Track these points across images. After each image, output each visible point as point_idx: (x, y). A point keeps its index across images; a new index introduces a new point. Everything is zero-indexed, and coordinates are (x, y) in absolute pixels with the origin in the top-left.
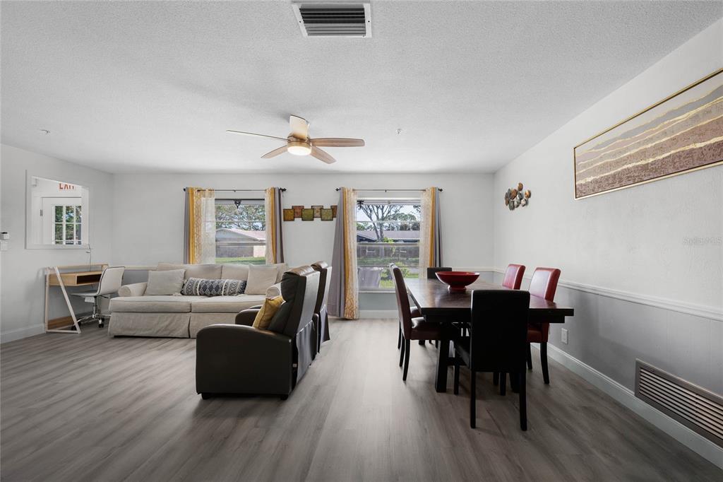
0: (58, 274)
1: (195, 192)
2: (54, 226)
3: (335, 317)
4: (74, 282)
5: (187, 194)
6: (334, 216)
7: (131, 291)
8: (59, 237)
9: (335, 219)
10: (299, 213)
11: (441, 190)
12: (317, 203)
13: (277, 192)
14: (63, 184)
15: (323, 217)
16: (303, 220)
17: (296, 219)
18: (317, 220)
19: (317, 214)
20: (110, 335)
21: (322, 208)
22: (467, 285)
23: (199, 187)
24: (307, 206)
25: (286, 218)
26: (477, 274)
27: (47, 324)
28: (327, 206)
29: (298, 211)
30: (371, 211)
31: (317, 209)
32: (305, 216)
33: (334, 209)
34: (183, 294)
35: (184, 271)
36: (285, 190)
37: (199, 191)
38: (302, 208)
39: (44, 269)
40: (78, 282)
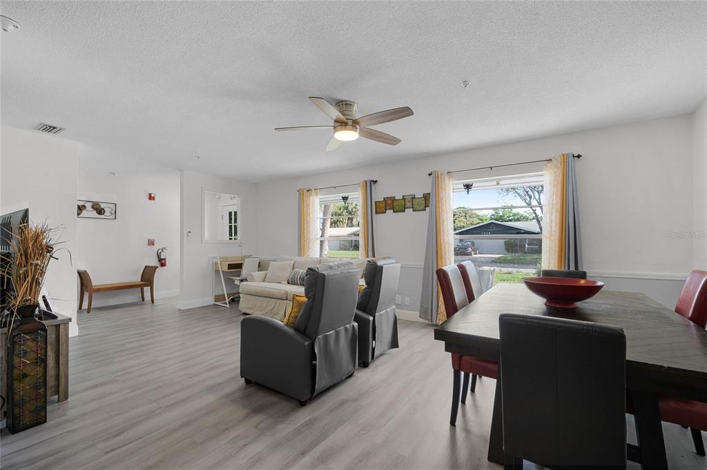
0: (219, 262)
1: (305, 192)
2: (228, 226)
3: (427, 322)
4: (226, 269)
5: (300, 194)
6: (426, 205)
7: (255, 277)
8: (231, 235)
9: (427, 208)
10: (390, 205)
11: (579, 156)
12: (408, 192)
13: (368, 184)
14: (232, 196)
15: (415, 206)
16: (394, 212)
17: (387, 211)
18: (409, 211)
19: (409, 205)
20: (240, 311)
21: (413, 198)
22: (578, 301)
23: (308, 188)
24: (399, 197)
25: (378, 210)
26: (600, 283)
27: (214, 298)
28: (419, 195)
29: (389, 202)
30: (530, 197)
31: (408, 198)
32: (396, 208)
33: (426, 197)
34: (288, 283)
35: (293, 262)
36: (375, 182)
37: (308, 191)
38: (393, 199)
39: (212, 258)
40: (229, 269)
